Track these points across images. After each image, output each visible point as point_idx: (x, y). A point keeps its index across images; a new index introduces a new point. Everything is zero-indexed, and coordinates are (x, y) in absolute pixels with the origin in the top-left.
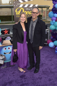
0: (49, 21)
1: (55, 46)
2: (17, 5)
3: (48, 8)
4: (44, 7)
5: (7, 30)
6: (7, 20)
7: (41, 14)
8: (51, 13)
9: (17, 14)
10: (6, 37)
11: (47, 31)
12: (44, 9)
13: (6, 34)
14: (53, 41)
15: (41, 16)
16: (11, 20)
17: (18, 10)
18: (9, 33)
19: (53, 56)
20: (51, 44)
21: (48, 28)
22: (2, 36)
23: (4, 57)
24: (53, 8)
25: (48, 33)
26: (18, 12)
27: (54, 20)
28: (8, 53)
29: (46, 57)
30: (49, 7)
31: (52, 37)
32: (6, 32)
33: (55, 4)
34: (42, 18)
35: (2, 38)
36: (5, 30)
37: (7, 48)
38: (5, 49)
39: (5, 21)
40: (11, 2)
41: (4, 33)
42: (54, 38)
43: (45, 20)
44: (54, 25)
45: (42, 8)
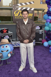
0: (44, 22)
1: (49, 46)
2: (16, 8)
3: (43, 10)
4: (40, 10)
5: (6, 30)
6: (7, 21)
7: (37, 16)
8: (46, 16)
9: (15, 16)
10: (5, 36)
11: (42, 31)
12: (40, 12)
13: (5, 33)
14: (47, 41)
15: (37, 17)
16: (10, 20)
17: (17, 12)
18: (7, 32)
19: (47, 55)
20: (46, 44)
21: (42, 28)
22: (1, 35)
23: (1, 55)
24: (48, 11)
25: (42, 33)
26: (16, 14)
27: (48, 22)
28: (5, 51)
29: (41, 56)
30: (45, 10)
31: (46, 37)
32: (5, 31)
33: (49, 8)
34: (37, 20)
35: (1, 37)
36: (4, 30)
37: (5, 46)
38: (3, 47)
39: (5, 21)
40: (11, 5)
41: (3, 32)
42: (48, 38)
43: (40, 21)
44: (48, 26)
45: (38, 10)
